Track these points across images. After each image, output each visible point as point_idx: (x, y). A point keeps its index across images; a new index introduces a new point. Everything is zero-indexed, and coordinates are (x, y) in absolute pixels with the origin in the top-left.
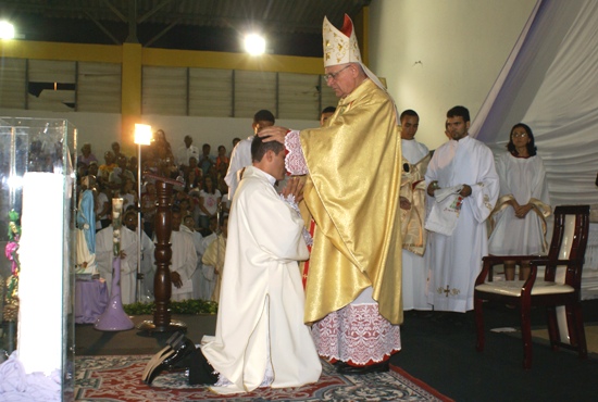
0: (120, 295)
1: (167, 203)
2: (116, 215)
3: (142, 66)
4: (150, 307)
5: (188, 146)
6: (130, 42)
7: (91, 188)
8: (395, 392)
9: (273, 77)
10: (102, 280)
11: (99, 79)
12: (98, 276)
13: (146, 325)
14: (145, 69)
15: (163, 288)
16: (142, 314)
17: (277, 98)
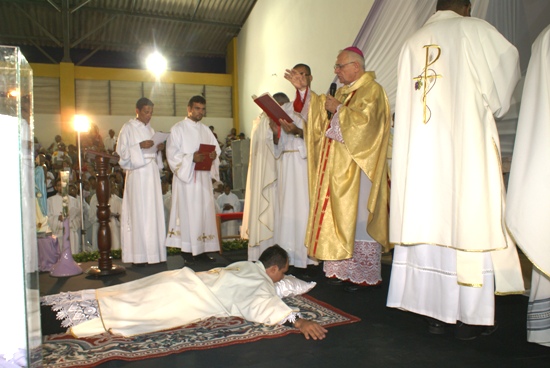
0: (70, 248)
1: (105, 173)
2: (64, 184)
3: (75, 80)
4: (93, 255)
5: (112, 137)
6: (66, 61)
7: (41, 165)
8: (309, 314)
9: (171, 86)
10: (54, 237)
11: (43, 89)
12: (51, 234)
13: (92, 270)
14: (78, 82)
15: (104, 240)
16: (87, 261)
17: (174, 102)
